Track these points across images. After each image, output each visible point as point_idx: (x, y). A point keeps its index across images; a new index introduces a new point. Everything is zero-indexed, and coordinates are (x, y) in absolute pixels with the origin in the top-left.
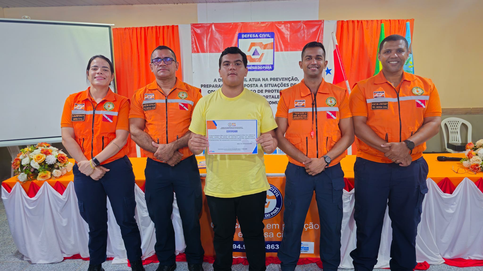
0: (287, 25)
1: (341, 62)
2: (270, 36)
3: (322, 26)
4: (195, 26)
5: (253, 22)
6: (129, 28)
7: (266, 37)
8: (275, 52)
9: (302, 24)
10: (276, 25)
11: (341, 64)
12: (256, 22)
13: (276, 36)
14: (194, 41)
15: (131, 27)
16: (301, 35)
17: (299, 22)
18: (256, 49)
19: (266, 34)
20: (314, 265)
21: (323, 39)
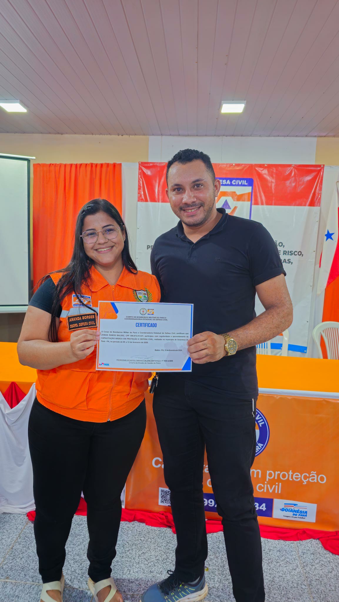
0: (271, 170)
2: (247, 184)
3: (322, 173)
4: (144, 165)
5: (225, 164)
6: (56, 164)
7: (242, 185)
8: (253, 206)
9: (293, 169)
10: (257, 169)
12: (229, 164)
13: (255, 183)
14: (142, 185)
15: (58, 163)
16: (290, 183)
17: (290, 166)
18: (226, 200)
19: (241, 181)
20: (316, 543)
21: (321, 191)
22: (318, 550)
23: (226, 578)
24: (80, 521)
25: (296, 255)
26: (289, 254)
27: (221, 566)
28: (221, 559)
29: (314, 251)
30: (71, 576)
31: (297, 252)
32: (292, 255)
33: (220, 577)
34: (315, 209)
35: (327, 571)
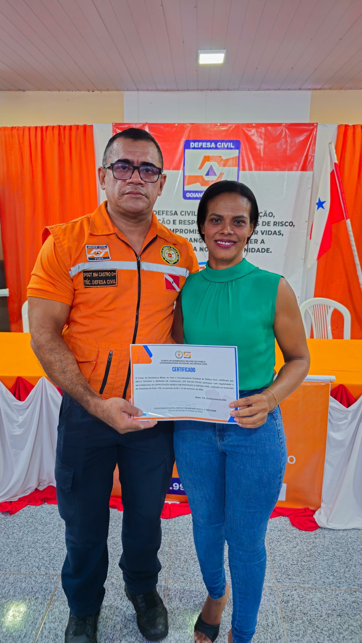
0: (260, 130)
1: (341, 190)
2: (233, 147)
3: (315, 132)
4: (118, 127)
5: (208, 124)
7: (228, 148)
8: (241, 172)
9: (284, 129)
10: (244, 129)
11: (341, 193)
12: (213, 124)
13: (242, 146)
15: (21, 126)
16: (281, 145)
17: (280, 125)
18: (211, 166)
19: (227, 143)
20: (285, 521)
21: (314, 152)
22: (286, 527)
23: (192, 558)
24: (51, 509)
25: (287, 226)
26: (280, 225)
27: (188, 547)
28: (190, 540)
29: (306, 221)
30: (38, 564)
31: (288, 222)
32: (283, 225)
33: (186, 557)
34: (308, 174)
35: (291, 546)
